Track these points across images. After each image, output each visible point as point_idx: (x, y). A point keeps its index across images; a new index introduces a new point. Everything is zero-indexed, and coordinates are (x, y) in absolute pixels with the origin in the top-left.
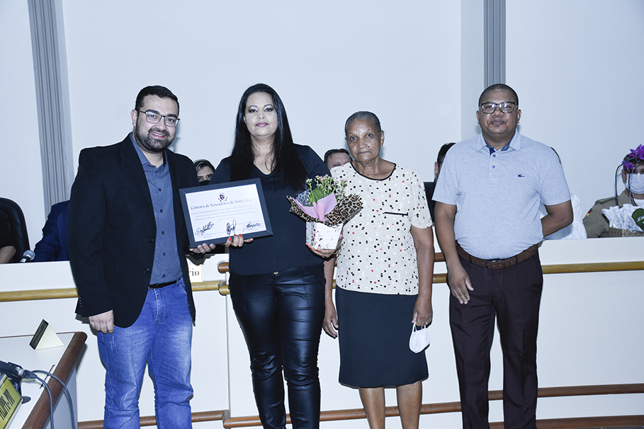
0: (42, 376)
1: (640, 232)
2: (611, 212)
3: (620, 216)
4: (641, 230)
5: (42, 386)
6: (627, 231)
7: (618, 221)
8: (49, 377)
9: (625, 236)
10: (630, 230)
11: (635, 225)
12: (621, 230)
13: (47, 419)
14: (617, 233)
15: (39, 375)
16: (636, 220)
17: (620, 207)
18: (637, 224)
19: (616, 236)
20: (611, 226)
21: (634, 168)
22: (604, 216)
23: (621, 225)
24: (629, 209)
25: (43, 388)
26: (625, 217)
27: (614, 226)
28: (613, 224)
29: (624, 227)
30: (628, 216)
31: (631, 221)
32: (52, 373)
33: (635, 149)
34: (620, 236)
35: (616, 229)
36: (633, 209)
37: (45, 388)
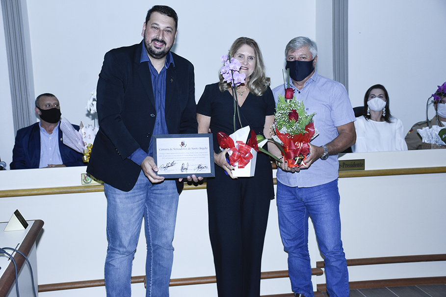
0: (10, 252)
1: (444, 145)
2: (423, 132)
3: (429, 134)
4: (444, 144)
5: (10, 259)
6: (435, 145)
7: (429, 138)
8: (15, 252)
9: (433, 149)
10: (437, 144)
11: (441, 141)
12: (431, 144)
13: (13, 282)
14: (428, 146)
15: (7, 251)
16: (441, 137)
17: (430, 128)
18: (442, 140)
19: (427, 149)
20: (423, 141)
21: (440, 99)
22: (418, 134)
23: (431, 141)
24: (436, 129)
25: (10, 261)
26: (434, 135)
27: (426, 141)
28: (425, 140)
29: (433, 142)
30: (436, 134)
31: (438, 138)
32: (17, 249)
33: (441, 86)
34: (430, 148)
35: (427, 144)
36: (440, 129)
37: (12, 261)
